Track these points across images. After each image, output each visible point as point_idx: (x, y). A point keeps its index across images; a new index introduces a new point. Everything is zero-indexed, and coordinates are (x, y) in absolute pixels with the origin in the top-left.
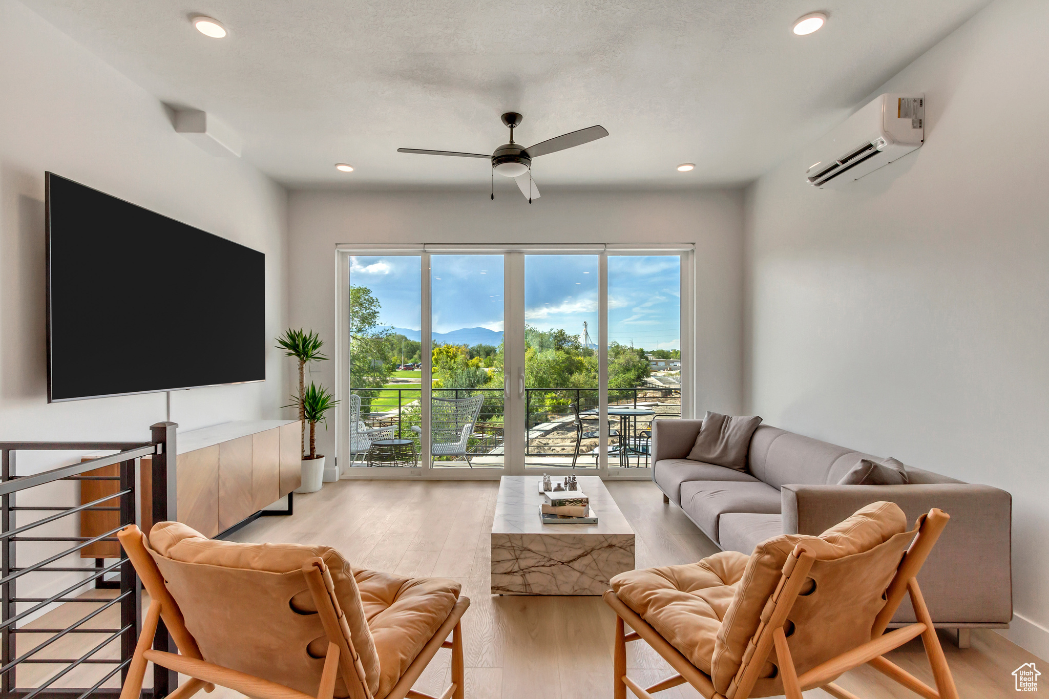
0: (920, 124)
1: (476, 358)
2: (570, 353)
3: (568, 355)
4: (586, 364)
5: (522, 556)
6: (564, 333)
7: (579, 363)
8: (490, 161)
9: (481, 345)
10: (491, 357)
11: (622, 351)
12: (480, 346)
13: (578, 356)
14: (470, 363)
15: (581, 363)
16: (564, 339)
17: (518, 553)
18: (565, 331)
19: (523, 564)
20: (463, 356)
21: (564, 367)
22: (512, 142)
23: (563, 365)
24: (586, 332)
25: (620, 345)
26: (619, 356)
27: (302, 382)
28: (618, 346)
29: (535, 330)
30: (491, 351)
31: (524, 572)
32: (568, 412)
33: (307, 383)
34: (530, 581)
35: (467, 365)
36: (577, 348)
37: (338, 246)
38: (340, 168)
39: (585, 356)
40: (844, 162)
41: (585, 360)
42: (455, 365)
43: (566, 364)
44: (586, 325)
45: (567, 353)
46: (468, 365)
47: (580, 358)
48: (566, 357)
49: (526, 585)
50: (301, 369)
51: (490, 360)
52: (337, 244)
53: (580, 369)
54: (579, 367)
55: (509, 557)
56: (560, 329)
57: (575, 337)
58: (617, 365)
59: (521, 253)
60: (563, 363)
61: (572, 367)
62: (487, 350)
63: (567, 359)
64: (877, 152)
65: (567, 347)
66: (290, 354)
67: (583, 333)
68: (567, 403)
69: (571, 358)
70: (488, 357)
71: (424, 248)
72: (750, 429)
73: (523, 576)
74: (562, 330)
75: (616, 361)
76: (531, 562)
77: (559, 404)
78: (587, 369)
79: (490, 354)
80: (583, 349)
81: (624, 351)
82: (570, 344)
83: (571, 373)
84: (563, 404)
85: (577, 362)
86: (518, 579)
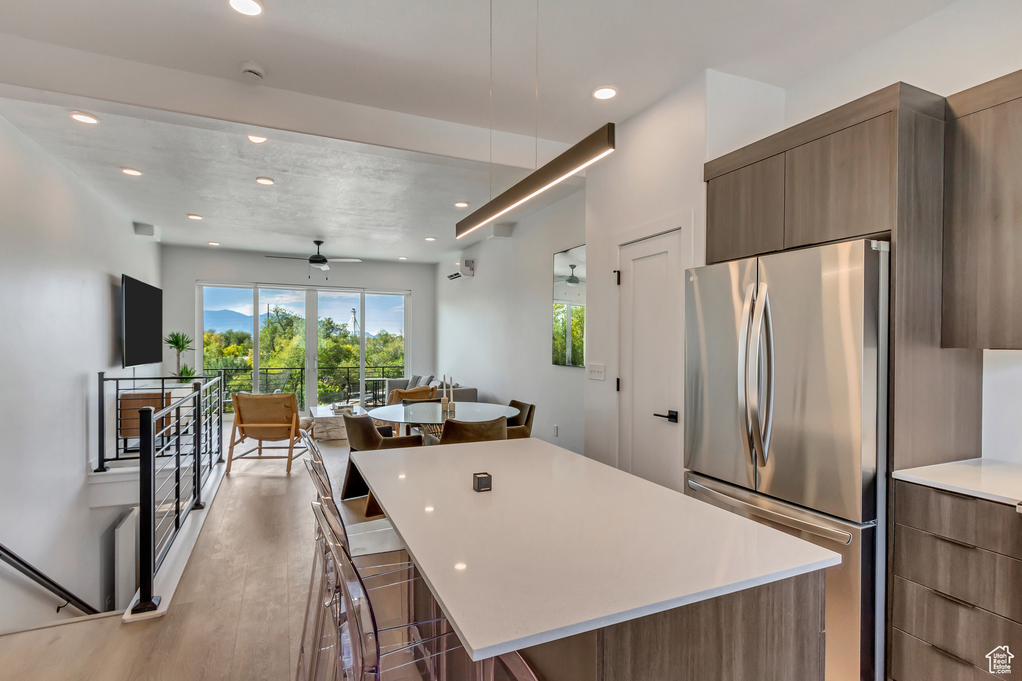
0: (472, 269)
1: (232, 346)
2: (338, 341)
3: (335, 344)
4: (354, 352)
5: (327, 425)
6: (332, 322)
7: (347, 351)
8: (308, 261)
9: (231, 330)
10: (246, 344)
11: (391, 340)
12: (230, 333)
13: (346, 344)
14: (225, 351)
15: (349, 351)
16: (333, 328)
17: (325, 424)
18: (333, 320)
19: (327, 428)
20: (218, 344)
21: (332, 355)
22: (318, 253)
23: (331, 353)
24: (355, 319)
25: (389, 333)
26: (387, 344)
27: (178, 364)
28: (387, 335)
29: (300, 317)
30: (245, 338)
31: (328, 431)
32: (336, 400)
33: (182, 364)
34: (330, 435)
35: (221, 353)
36: (345, 336)
37: (198, 281)
38: (210, 243)
39: (353, 345)
40: (455, 275)
41: (354, 349)
42: (208, 353)
43: (333, 353)
44: (354, 312)
45: (335, 341)
46: (223, 353)
47: (348, 346)
48: (334, 345)
49: (329, 436)
50: (178, 355)
51: (244, 348)
52: (197, 280)
53: (348, 357)
54: (347, 355)
55: (322, 426)
56: (327, 318)
57: (344, 326)
58: (385, 354)
59: (317, 291)
60: (331, 351)
61: (339, 354)
62: (239, 337)
63: (335, 347)
64: (460, 276)
65: (335, 335)
66: (171, 347)
67: (351, 320)
68: (335, 391)
69: (339, 346)
70: (242, 344)
71: (256, 285)
72: (428, 381)
73: (327, 433)
74: (329, 319)
75: (385, 349)
76: (330, 428)
77: (326, 391)
78: (355, 357)
79: (244, 342)
80: (351, 337)
81: (393, 340)
82: (338, 332)
83: (339, 361)
84: (331, 391)
85: (346, 350)
86: (325, 434)
